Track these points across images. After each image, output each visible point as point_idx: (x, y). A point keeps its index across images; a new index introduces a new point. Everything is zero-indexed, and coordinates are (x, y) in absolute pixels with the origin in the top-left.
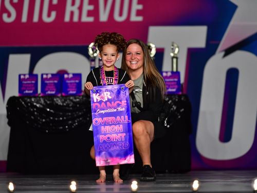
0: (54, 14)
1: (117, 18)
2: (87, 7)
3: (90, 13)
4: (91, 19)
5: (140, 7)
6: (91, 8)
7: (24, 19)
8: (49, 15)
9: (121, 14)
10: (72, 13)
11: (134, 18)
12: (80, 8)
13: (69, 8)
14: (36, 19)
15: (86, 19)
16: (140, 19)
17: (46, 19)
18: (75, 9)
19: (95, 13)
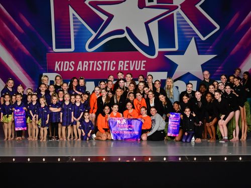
0: (114, 68)
1: (136, 69)
2: (126, 65)
3: (127, 68)
4: (127, 69)
5: (144, 65)
6: (127, 65)
7: (104, 69)
8: (113, 68)
9: (138, 68)
10: (121, 67)
11: (142, 69)
12: (124, 66)
13: (120, 66)
14: (108, 69)
15: (125, 69)
16: (144, 69)
17: (112, 69)
18: (122, 66)
19: (128, 67)
